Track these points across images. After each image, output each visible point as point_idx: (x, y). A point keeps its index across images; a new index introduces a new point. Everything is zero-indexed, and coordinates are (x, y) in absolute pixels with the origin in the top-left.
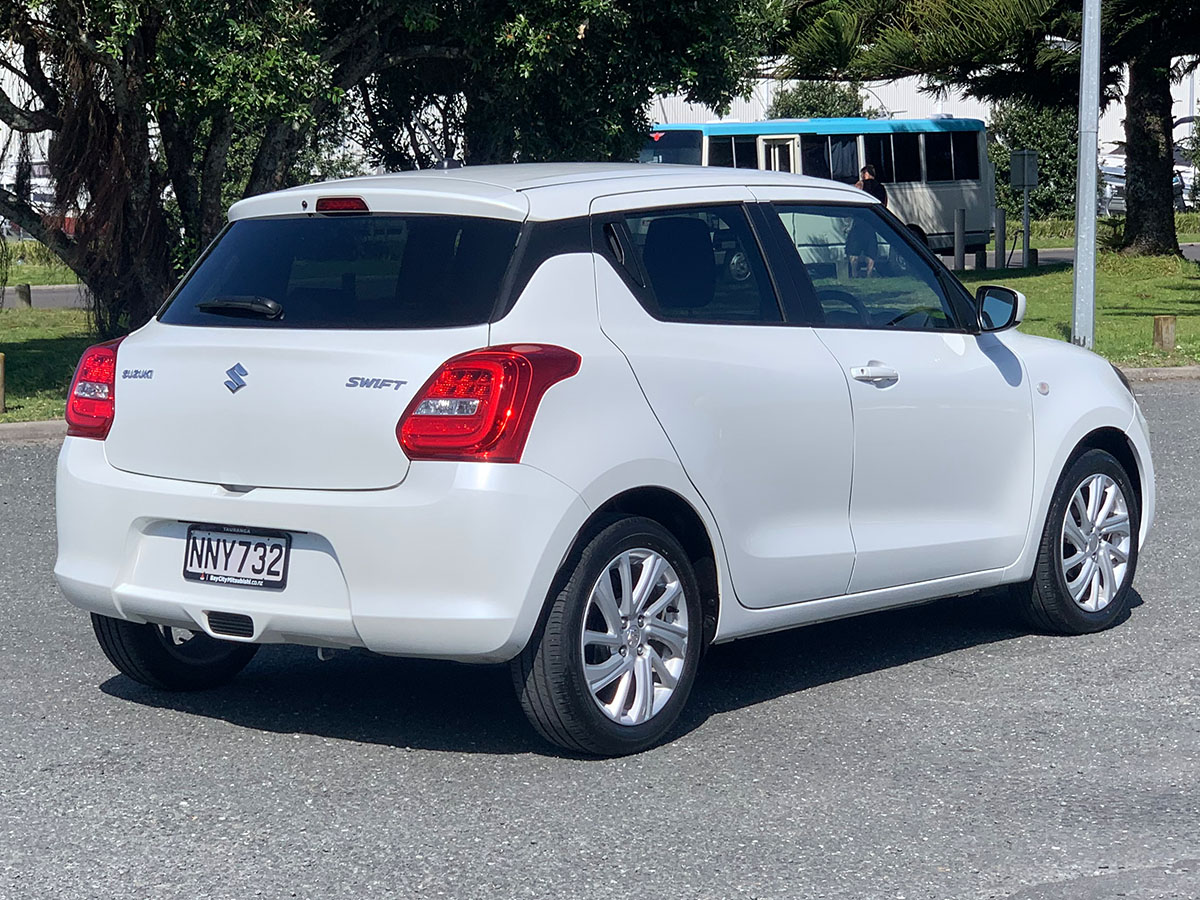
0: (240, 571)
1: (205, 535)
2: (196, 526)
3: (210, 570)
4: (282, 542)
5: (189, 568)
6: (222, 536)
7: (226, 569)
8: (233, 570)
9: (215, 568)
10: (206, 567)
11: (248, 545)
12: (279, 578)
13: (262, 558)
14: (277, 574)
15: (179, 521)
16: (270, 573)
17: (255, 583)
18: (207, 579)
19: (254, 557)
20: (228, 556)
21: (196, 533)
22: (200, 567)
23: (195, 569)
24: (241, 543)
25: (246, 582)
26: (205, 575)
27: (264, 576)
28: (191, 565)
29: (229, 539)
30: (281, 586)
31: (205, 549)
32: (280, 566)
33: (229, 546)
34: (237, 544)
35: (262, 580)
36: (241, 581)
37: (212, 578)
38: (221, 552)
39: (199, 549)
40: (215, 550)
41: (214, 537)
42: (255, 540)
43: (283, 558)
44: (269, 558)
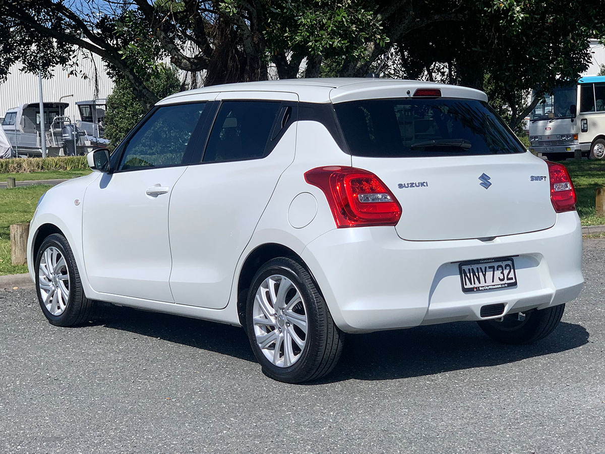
0: (493, 282)
1: (469, 267)
2: (462, 264)
3: (477, 285)
4: (509, 263)
5: (465, 287)
6: (479, 266)
7: (485, 282)
8: (489, 282)
9: (480, 283)
10: (475, 284)
11: (493, 268)
12: (513, 281)
13: (502, 273)
14: (512, 279)
15: (451, 263)
16: (508, 279)
17: (503, 286)
18: (478, 290)
19: (498, 274)
20: (484, 275)
21: (464, 267)
22: (471, 284)
23: (468, 286)
24: (490, 267)
25: (498, 286)
26: (476, 288)
27: (506, 281)
28: (466, 285)
29: (483, 266)
30: (515, 284)
31: (471, 274)
32: (511, 275)
33: (484, 271)
34: (487, 268)
35: (506, 284)
36: (496, 287)
37: (480, 288)
38: (481, 274)
39: (468, 275)
40: (477, 274)
41: (475, 267)
42: (496, 265)
43: (512, 270)
44: (506, 272)
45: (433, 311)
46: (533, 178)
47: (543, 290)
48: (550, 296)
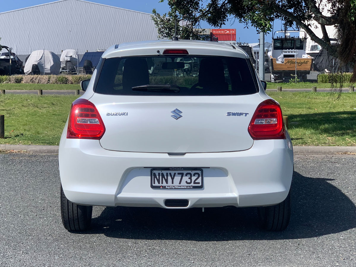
1: (160, 172)
2: (153, 169)
3: (164, 184)
4: (199, 172)
5: (153, 185)
6: (169, 172)
8: (176, 184)
9: (167, 183)
10: (162, 183)
11: (182, 175)
12: (200, 185)
13: (190, 178)
14: (199, 183)
15: (144, 167)
16: (195, 183)
17: (189, 187)
18: (164, 188)
19: (186, 179)
20: (173, 179)
21: (154, 172)
22: (159, 183)
23: (156, 184)
24: (179, 174)
26: (163, 187)
27: (192, 184)
28: (154, 183)
29: (173, 172)
30: (201, 187)
31: (161, 177)
32: (199, 180)
33: (173, 175)
34: (177, 174)
35: (192, 186)
36: (182, 187)
37: (166, 187)
38: (169, 178)
39: (158, 177)
40: (166, 177)
41: (165, 172)
42: (185, 172)
43: (200, 178)
44: (194, 178)
45: (120, 198)
46: (229, 114)
47: (230, 193)
48: (235, 199)
